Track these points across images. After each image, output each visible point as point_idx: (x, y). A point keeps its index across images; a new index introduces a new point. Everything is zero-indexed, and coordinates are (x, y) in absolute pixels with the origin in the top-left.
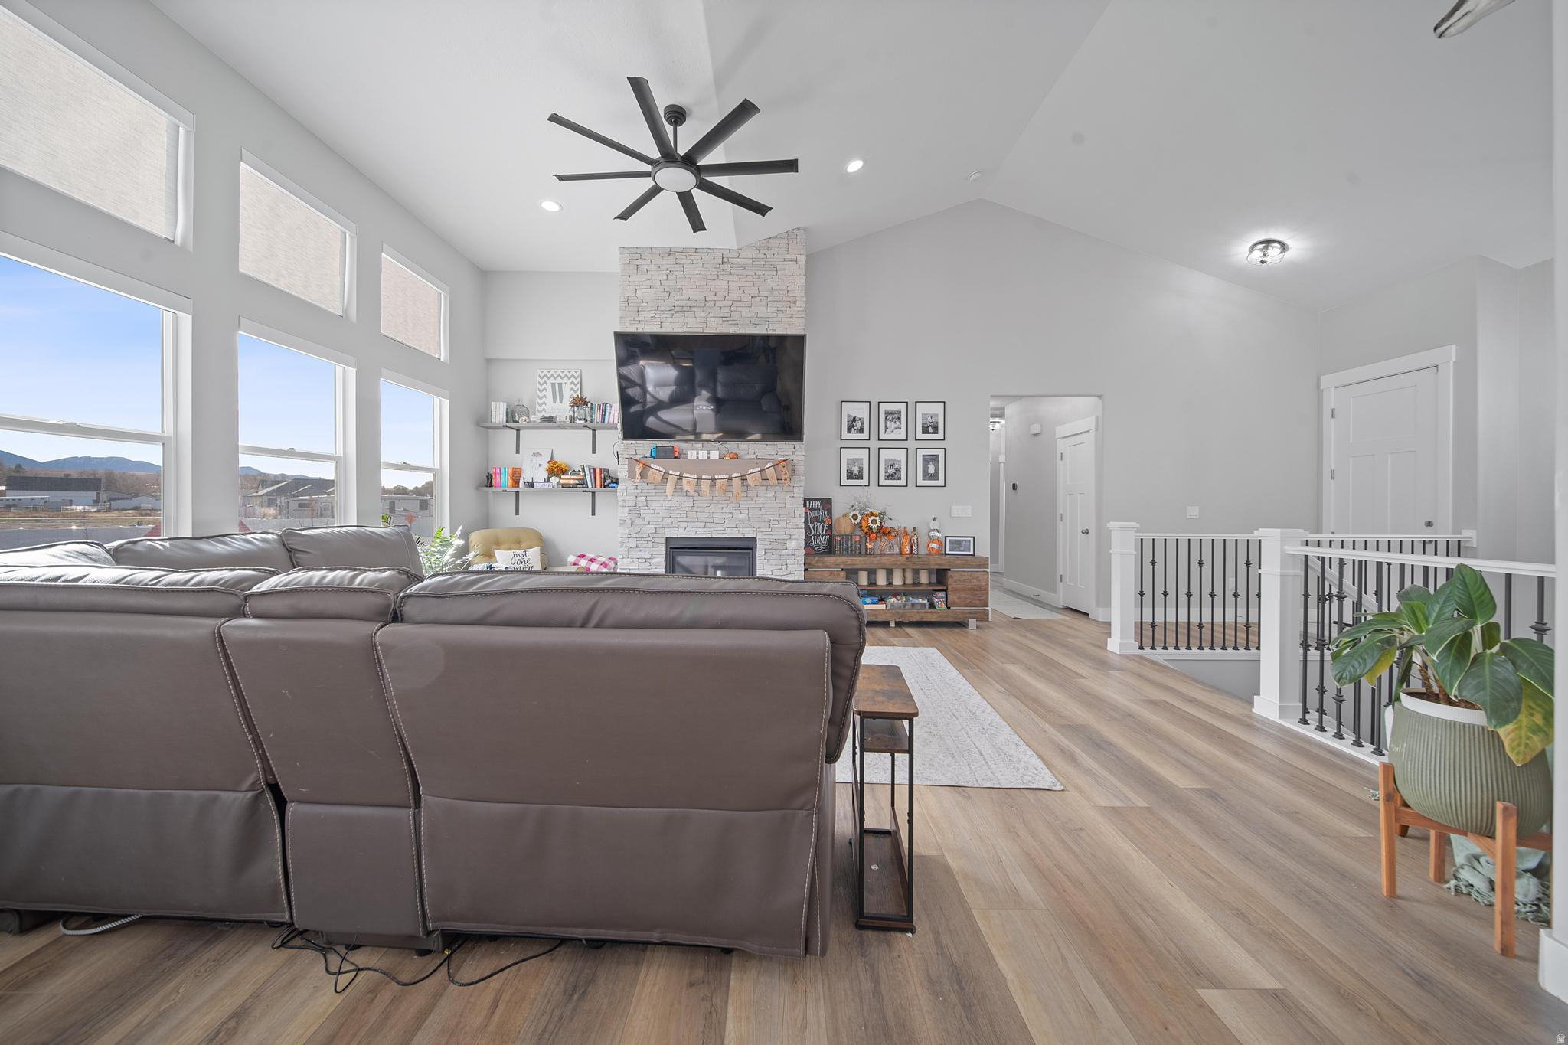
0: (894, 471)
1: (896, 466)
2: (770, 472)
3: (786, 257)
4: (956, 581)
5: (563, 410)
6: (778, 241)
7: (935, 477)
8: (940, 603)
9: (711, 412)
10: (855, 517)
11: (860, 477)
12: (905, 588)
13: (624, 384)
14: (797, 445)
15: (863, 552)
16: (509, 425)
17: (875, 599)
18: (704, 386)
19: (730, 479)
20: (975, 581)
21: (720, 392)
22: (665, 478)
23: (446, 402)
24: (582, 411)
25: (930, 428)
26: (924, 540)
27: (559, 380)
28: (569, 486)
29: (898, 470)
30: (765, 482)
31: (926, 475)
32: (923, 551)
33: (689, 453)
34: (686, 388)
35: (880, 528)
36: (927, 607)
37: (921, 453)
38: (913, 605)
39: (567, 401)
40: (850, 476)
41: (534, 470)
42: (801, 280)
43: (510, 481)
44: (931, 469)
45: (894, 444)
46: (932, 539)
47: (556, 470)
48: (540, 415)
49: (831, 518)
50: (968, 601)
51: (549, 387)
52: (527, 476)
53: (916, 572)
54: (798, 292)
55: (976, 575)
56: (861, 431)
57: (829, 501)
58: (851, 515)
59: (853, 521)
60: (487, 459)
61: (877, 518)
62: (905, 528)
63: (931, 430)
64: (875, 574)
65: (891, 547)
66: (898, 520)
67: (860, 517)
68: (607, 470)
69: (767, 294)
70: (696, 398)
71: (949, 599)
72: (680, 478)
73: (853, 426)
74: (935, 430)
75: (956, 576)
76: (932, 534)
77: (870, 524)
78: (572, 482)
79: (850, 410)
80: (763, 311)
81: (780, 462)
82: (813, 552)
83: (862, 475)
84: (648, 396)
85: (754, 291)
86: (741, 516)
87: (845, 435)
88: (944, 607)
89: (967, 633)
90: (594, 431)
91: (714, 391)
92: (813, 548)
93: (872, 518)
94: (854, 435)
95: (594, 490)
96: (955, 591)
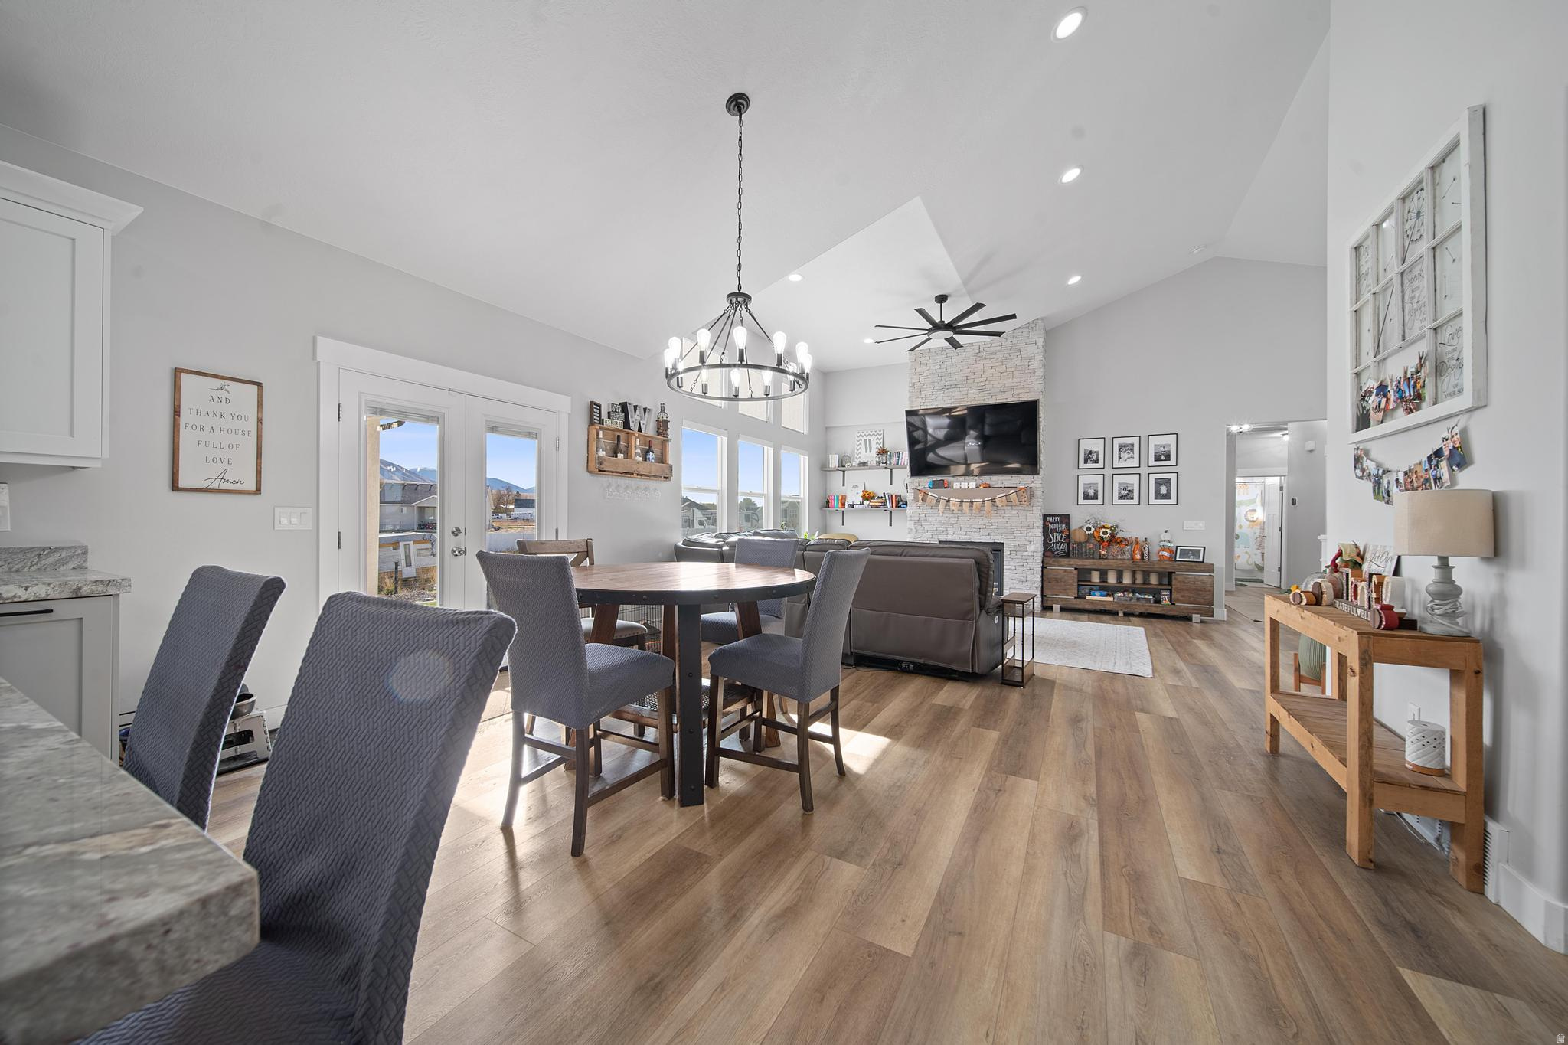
0: (1127, 492)
1: (1129, 489)
2: (1013, 497)
3: (1027, 341)
4: (1180, 582)
5: (872, 457)
6: (1021, 331)
7: (1168, 496)
8: (1166, 600)
9: (977, 448)
10: (1089, 529)
11: (1095, 497)
12: (1134, 586)
13: (911, 429)
14: (1035, 476)
15: (1098, 556)
16: (839, 468)
17: (1104, 593)
18: (972, 428)
19: (984, 501)
20: (1199, 583)
21: (987, 431)
22: (938, 501)
23: (807, 458)
24: (884, 458)
25: (1163, 456)
26: (1155, 549)
27: (869, 437)
28: (876, 507)
29: (1131, 491)
30: (1010, 504)
31: (1158, 495)
32: (1155, 558)
33: (955, 484)
34: (958, 430)
35: (1113, 536)
36: (1152, 601)
37: (1153, 478)
38: (1138, 599)
39: (875, 451)
40: (1087, 497)
41: (854, 497)
42: (1039, 356)
43: (840, 505)
44: (1163, 490)
45: (1126, 471)
46: (1163, 548)
47: (867, 496)
48: (858, 461)
49: (1069, 530)
50: (1192, 599)
51: (863, 443)
52: (849, 501)
53: (1146, 574)
54: (1037, 366)
55: (1201, 578)
56: (1096, 461)
57: (1067, 517)
58: (1085, 528)
59: (1087, 532)
60: (826, 490)
61: (1108, 530)
62: (1137, 538)
63: (1163, 458)
64: (1107, 574)
65: (1123, 553)
66: (1129, 531)
67: (1093, 529)
68: (900, 496)
69: (1013, 369)
70: (967, 437)
71: (1173, 597)
72: (949, 501)
73: (1089, 458)
74: (1168, 458)
75: (1180, 578)
76: (1162, 544)
77: (1102, 535)
78: (877, 504)
79: (1085, 445)
80: (1009, 382)
81: (1021, 489)
82: (1053, 555)
83: (1097, 496)
84: (929, 436)
85: (1003, 369)
86: (992, 527)
87: (1082, 465)
88: (1168, 602)
89: (1191, 625)
90: (891, 470)
91: (982, 430)
92: (1053, 552)
93: (1104, 530)
94: (1090, 465)
95: (891, 509)
96: (1179, 590)
